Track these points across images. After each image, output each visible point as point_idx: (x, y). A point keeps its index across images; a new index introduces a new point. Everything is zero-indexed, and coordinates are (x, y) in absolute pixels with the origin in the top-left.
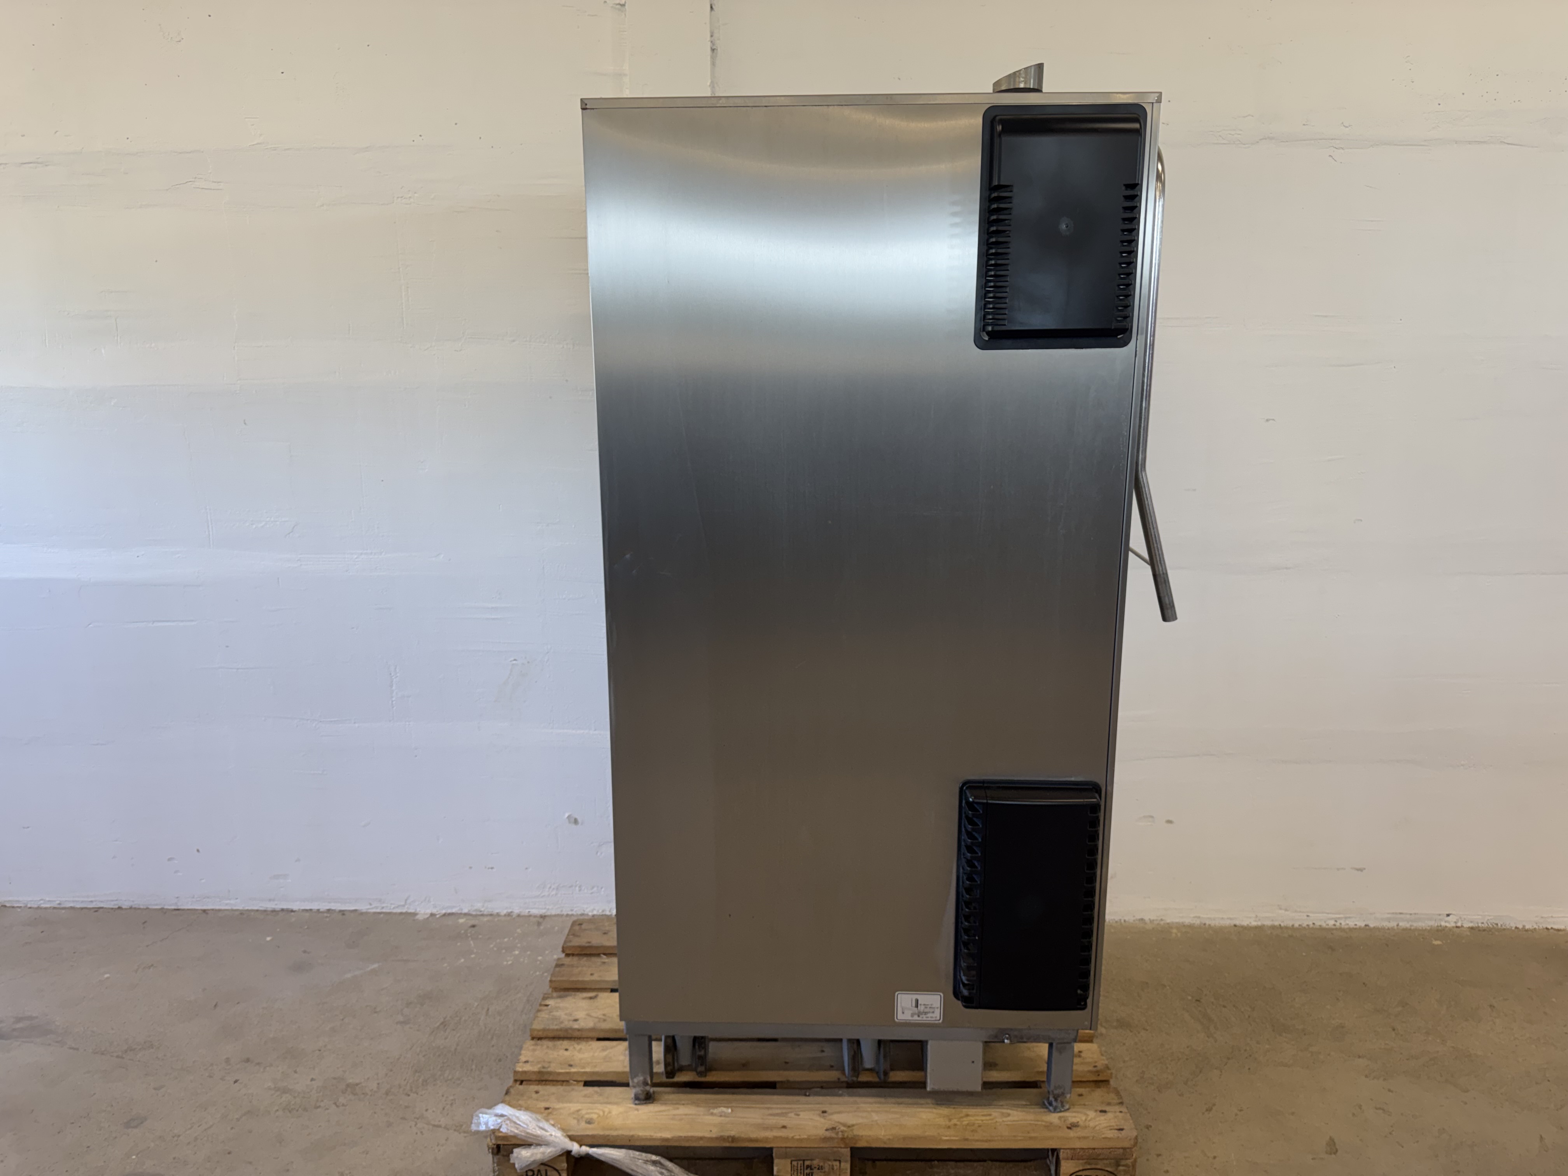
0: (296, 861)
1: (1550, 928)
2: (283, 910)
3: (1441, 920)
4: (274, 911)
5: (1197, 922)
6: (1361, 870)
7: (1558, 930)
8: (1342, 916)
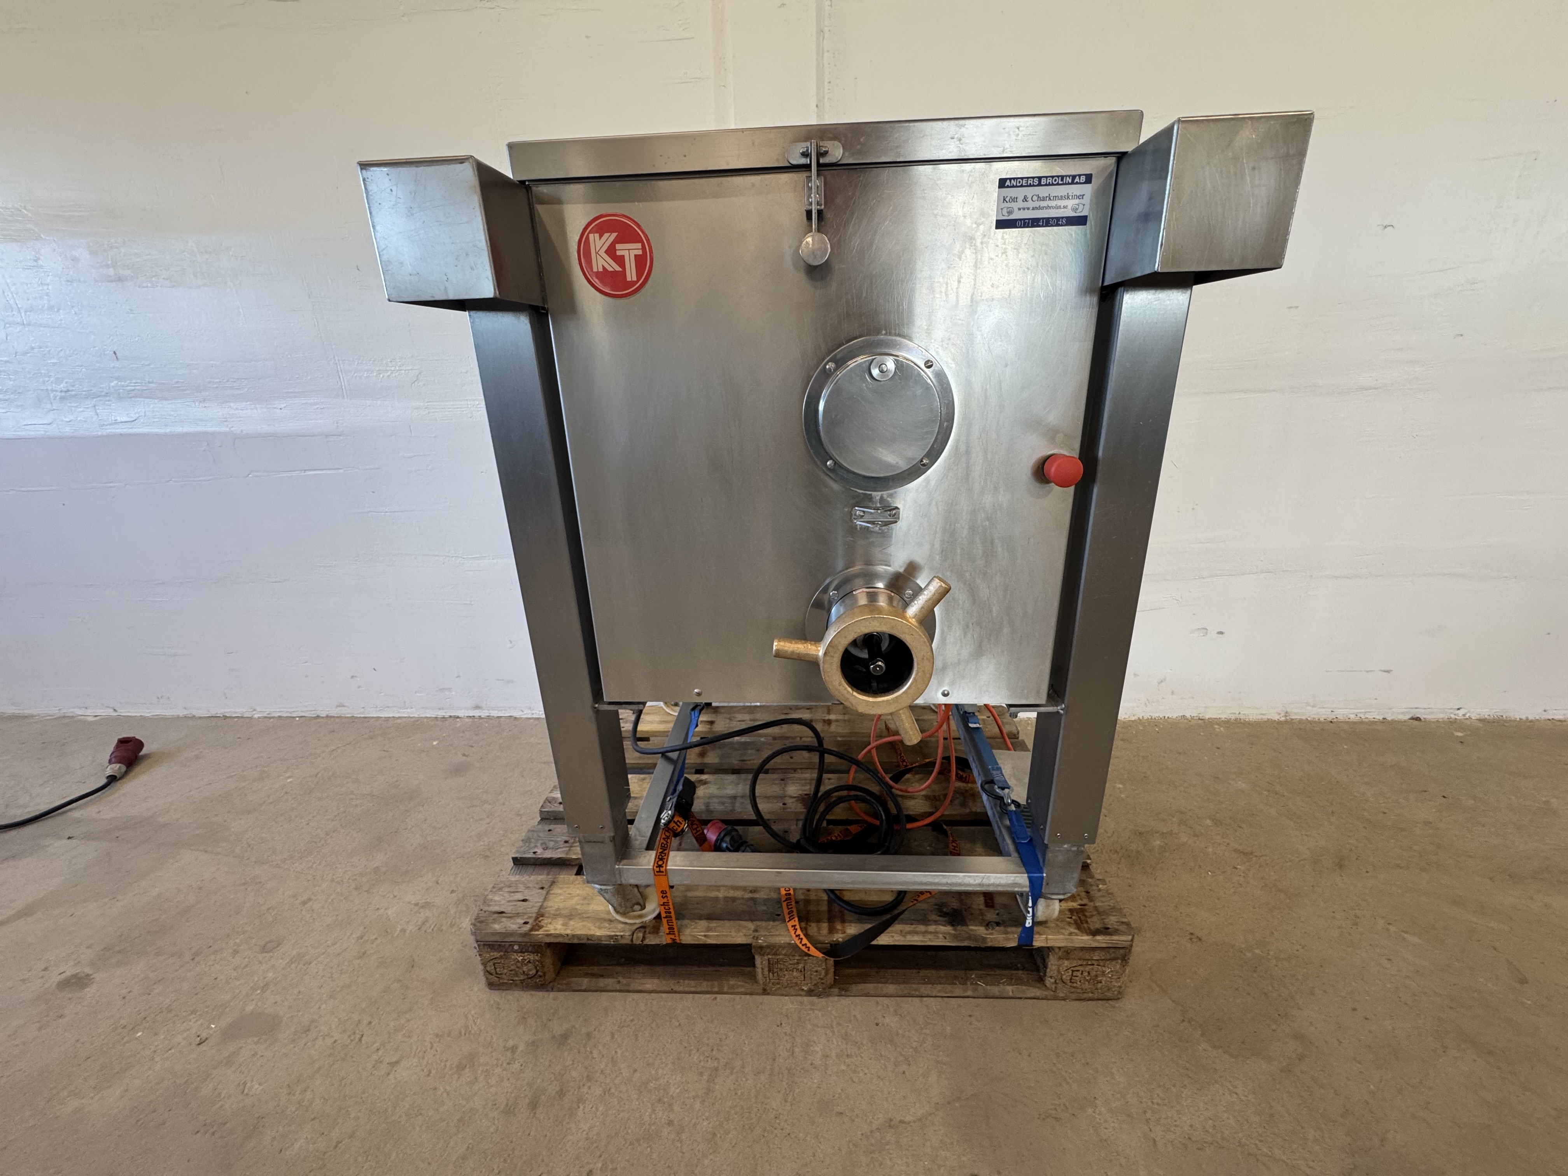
0: (457, 677)
1: (1550, 718)
2: (450, 717)
3: (1451, 713)
4: (444, 718)
5: (1233, 717)
6: (1388, 672)
7: (1560, 721)
8: (1363, 711)
